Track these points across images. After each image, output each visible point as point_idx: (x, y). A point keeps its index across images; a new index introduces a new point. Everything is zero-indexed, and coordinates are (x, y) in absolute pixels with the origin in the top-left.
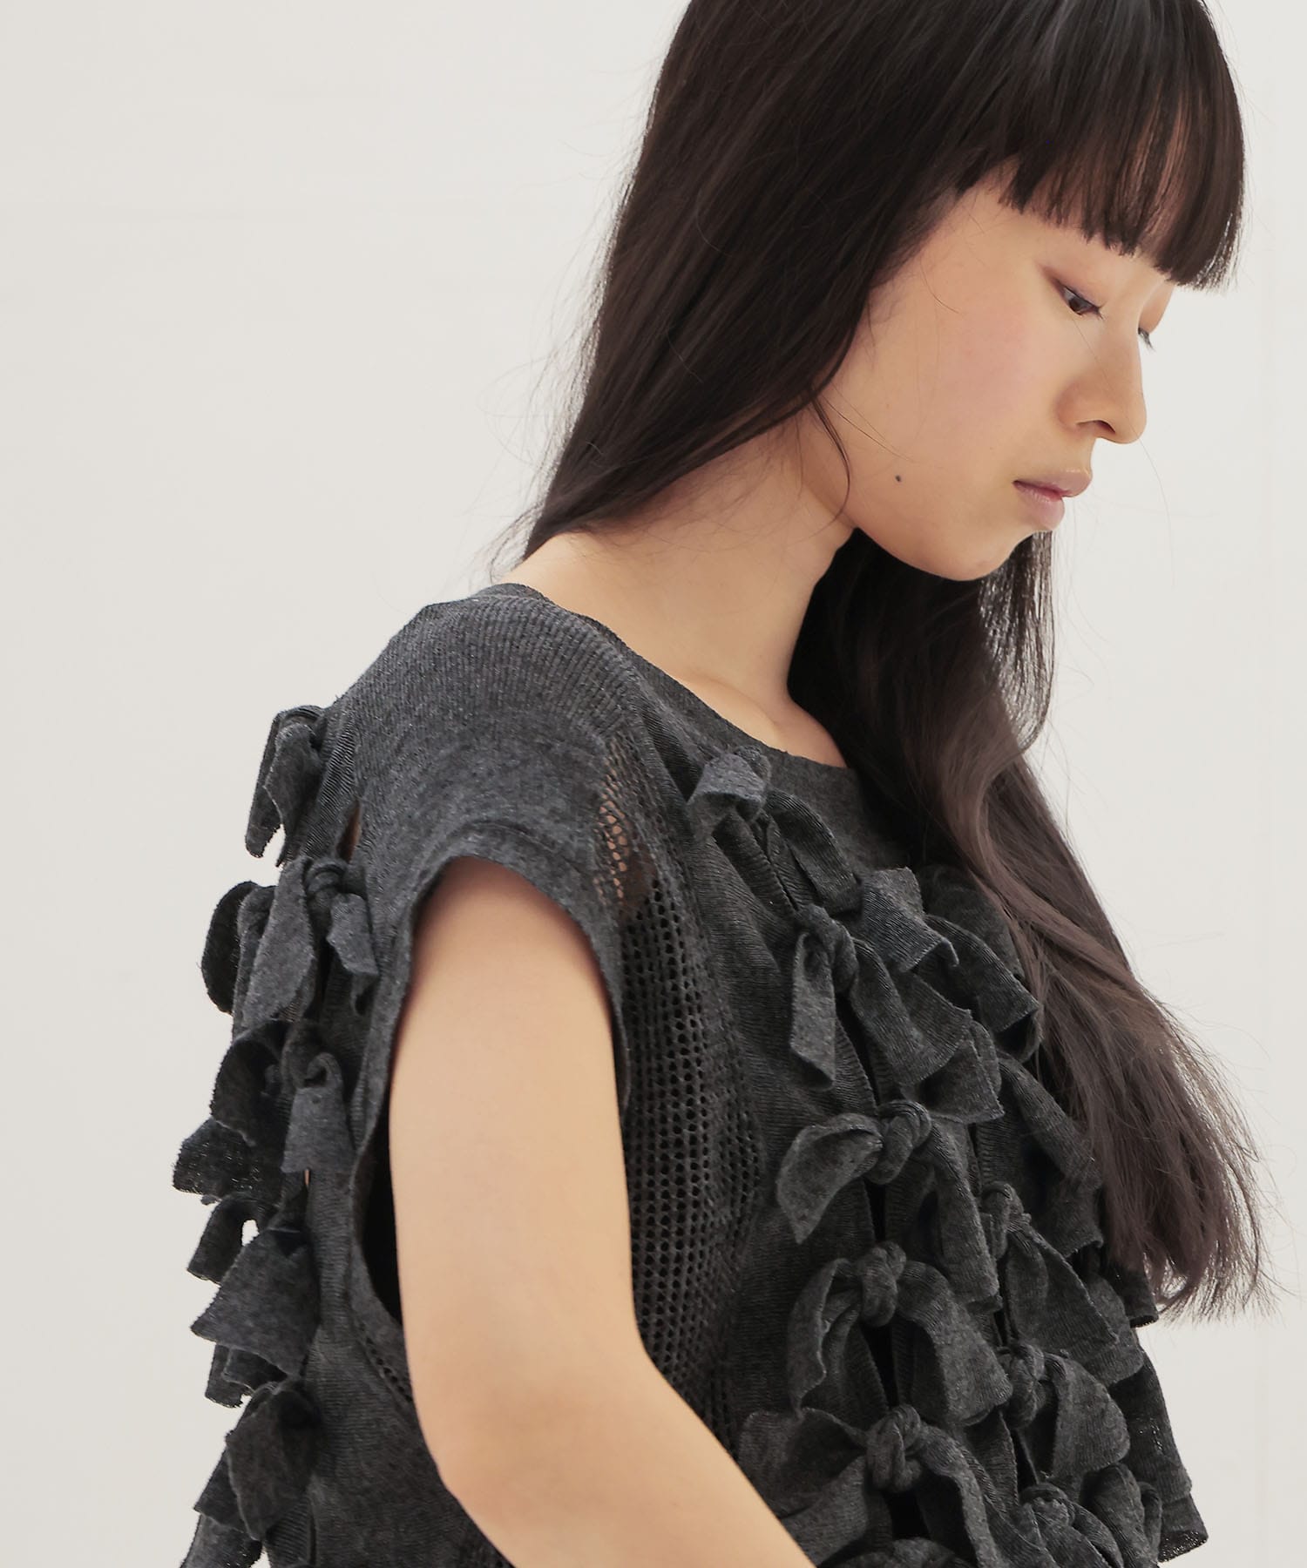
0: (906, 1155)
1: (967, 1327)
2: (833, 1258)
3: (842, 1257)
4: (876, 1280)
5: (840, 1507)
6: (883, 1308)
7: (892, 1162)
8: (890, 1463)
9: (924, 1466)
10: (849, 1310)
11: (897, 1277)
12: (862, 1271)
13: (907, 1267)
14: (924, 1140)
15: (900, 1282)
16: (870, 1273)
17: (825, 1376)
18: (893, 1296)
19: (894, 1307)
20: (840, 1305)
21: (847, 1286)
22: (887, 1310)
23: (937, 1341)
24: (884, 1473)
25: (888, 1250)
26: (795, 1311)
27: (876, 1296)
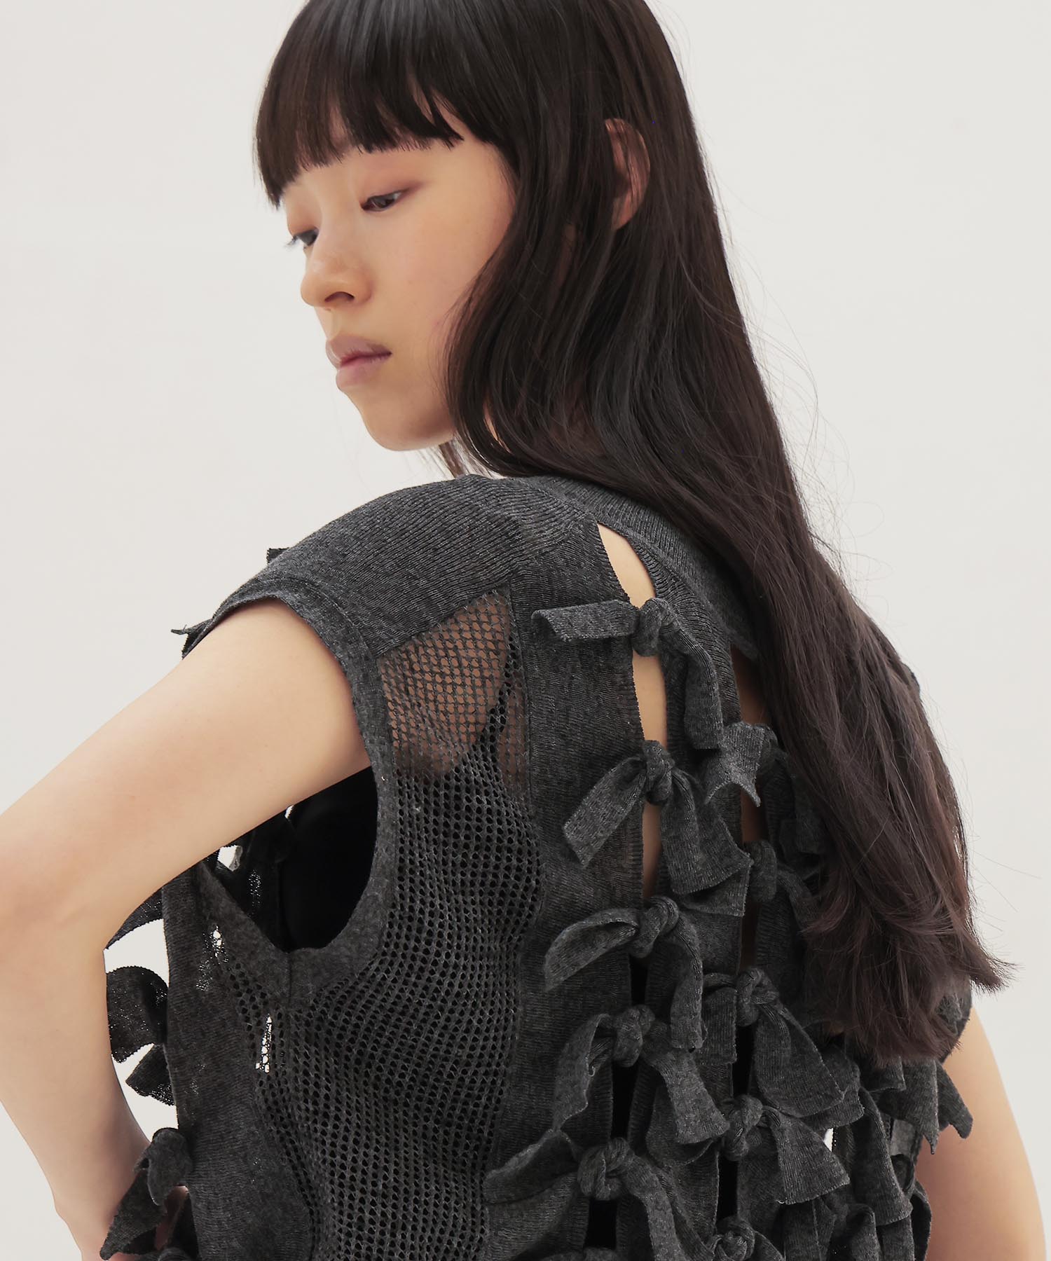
0: (654, 938)
1: (694, 1075)
2: (599, 1012)
3: (604, 1012)
4: (627, 1034)
5: (544, 1211)
6: (629, 1054)
7: (642, 941)
8: (593, 1181)
9: (623, 1185)
10: (604, 1052)
11: (645, 1033)
12: (618, 1025)
13: (654, 1025)
14: (671, 927)
15: (645, 1037)
16: (624, 1028)
17: (586, 1106)
18: (638, 1047)
19: (638, 1055)
20: (601, 1048)
21: (605, 1034)
22: (633, 1057)
23: (669, 1081)
24: (587, 1189)
25: (641, 1012)
26: (565, 1050)
27: (625, 1046)
